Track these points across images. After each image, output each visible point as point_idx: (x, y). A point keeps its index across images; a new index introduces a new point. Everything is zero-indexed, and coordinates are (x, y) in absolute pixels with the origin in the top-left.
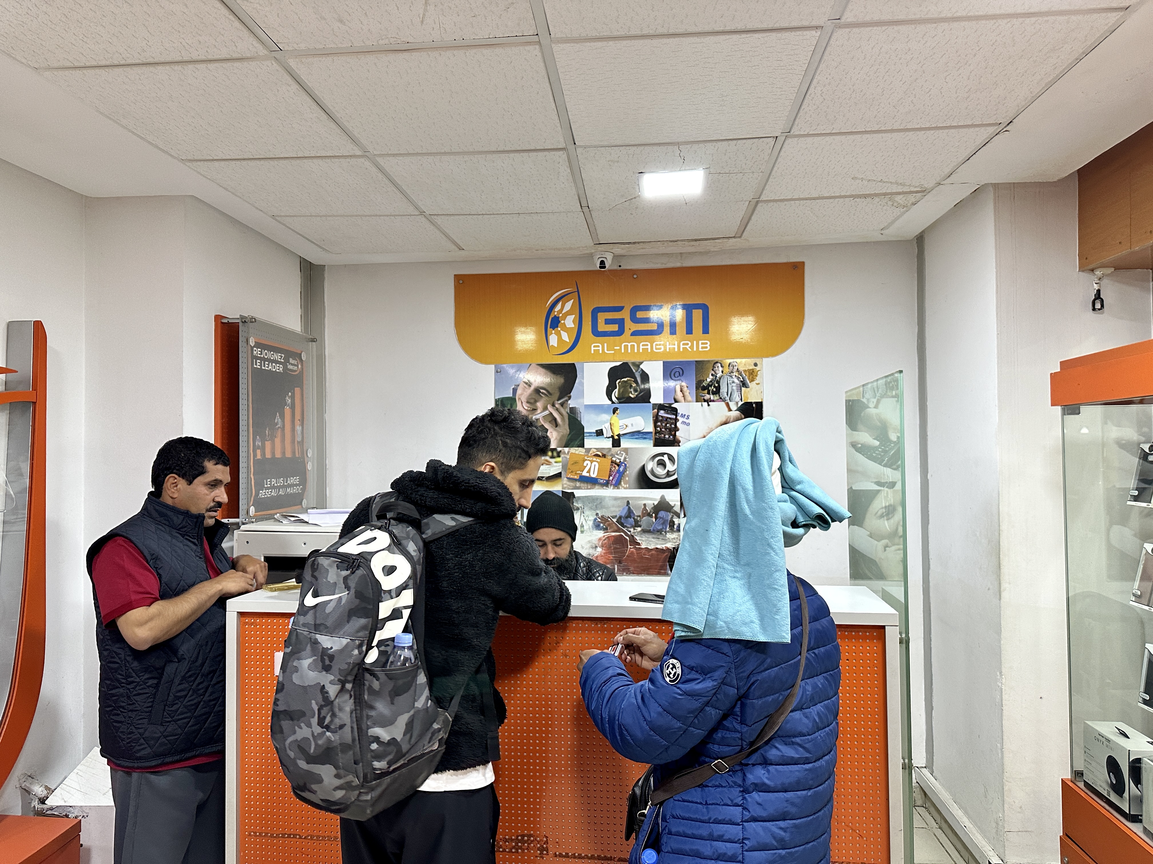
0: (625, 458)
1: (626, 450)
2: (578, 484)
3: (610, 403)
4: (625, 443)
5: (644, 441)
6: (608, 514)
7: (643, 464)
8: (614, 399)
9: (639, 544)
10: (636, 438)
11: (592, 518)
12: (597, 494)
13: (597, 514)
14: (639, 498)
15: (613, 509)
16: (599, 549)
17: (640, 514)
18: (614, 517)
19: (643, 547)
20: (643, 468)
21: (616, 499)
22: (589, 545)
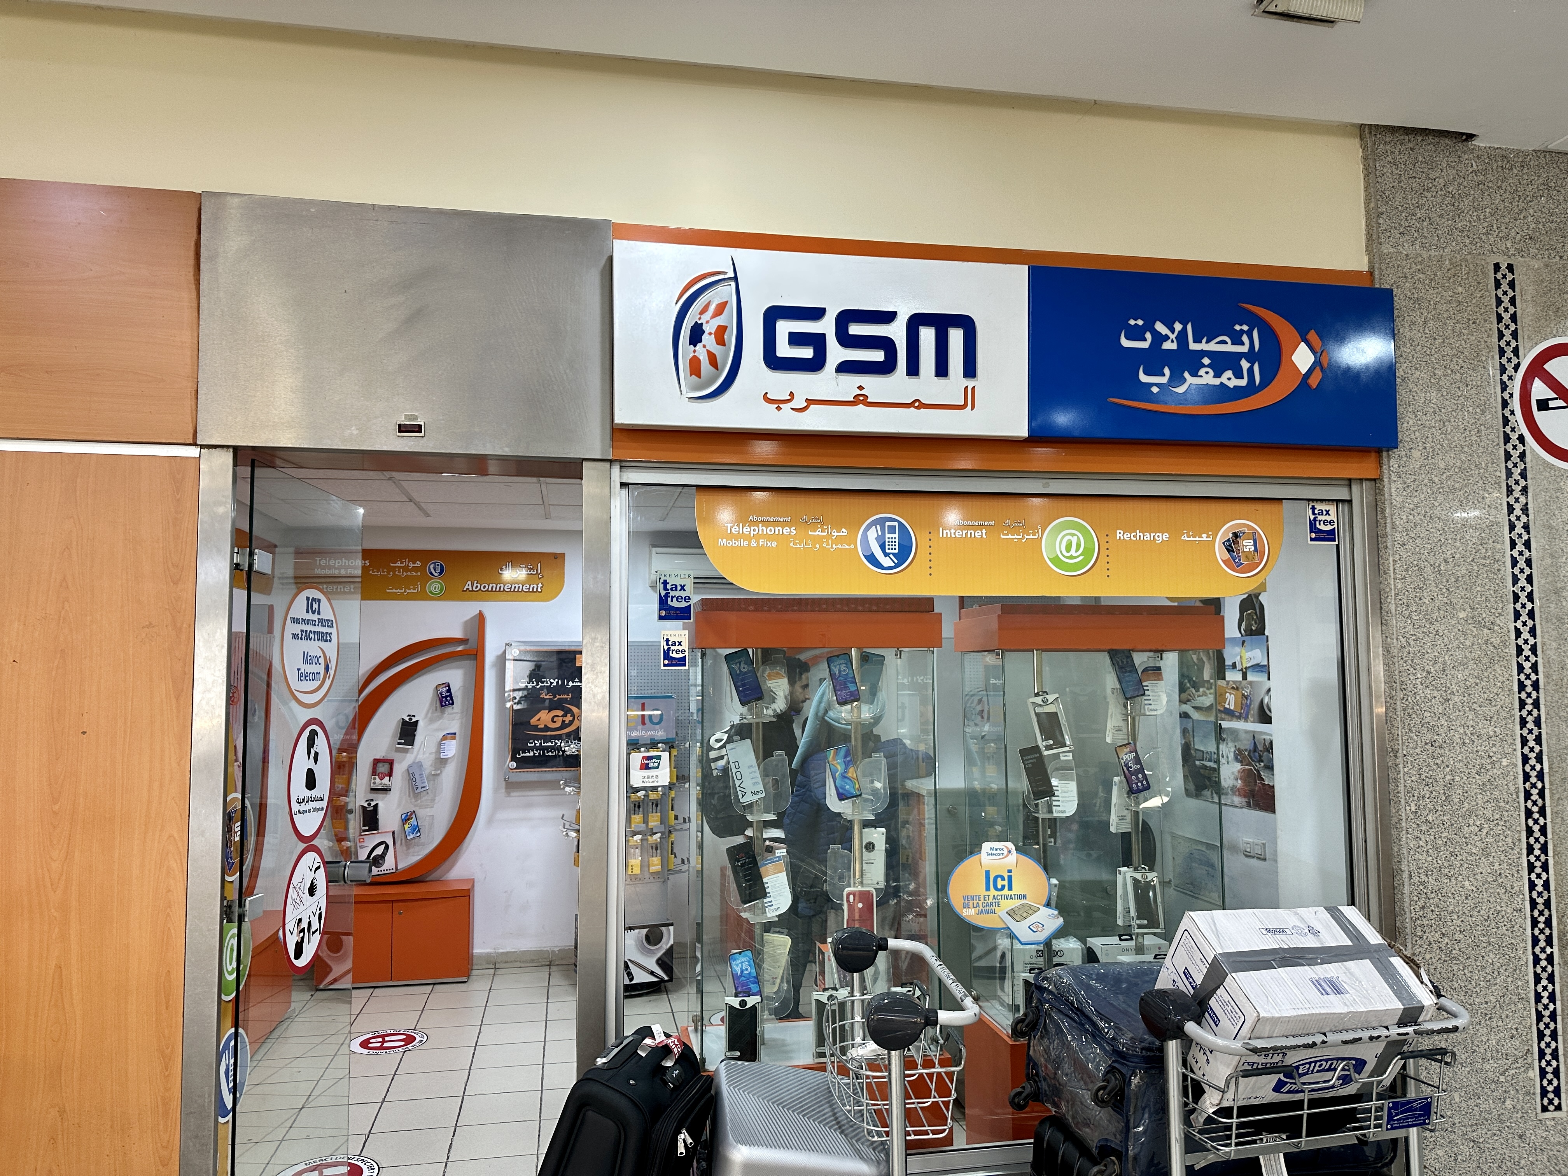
0: (1250, 692)
1: (1251, 683)
2: (1223, 716)
3: (1240, 635)
4: (1250, 677)
5: (1261, 674)
6: (1243, 748)
7: (1260, 699)
8: (1243, 632)
9: (1263, 780)
10: (1257, 672)
11: (1233, 750)
12: (1235, 727)
13: (1235, 746)
14: (1261, 732)
15: (1245, 742)
16: (1239, 782)
17: (1262, 749)
18: (1246, 750)
19: (1267, 783)
20: (1262, 701)
21: (1247, 732)
22: (1232, 777)
